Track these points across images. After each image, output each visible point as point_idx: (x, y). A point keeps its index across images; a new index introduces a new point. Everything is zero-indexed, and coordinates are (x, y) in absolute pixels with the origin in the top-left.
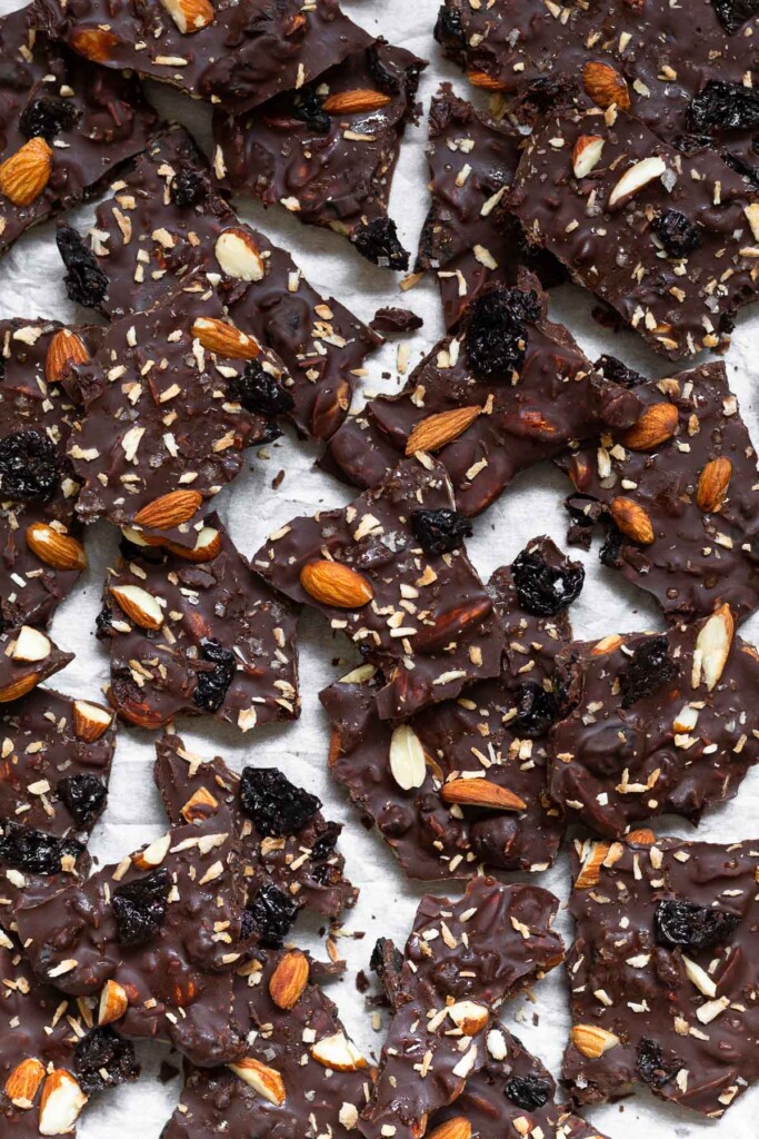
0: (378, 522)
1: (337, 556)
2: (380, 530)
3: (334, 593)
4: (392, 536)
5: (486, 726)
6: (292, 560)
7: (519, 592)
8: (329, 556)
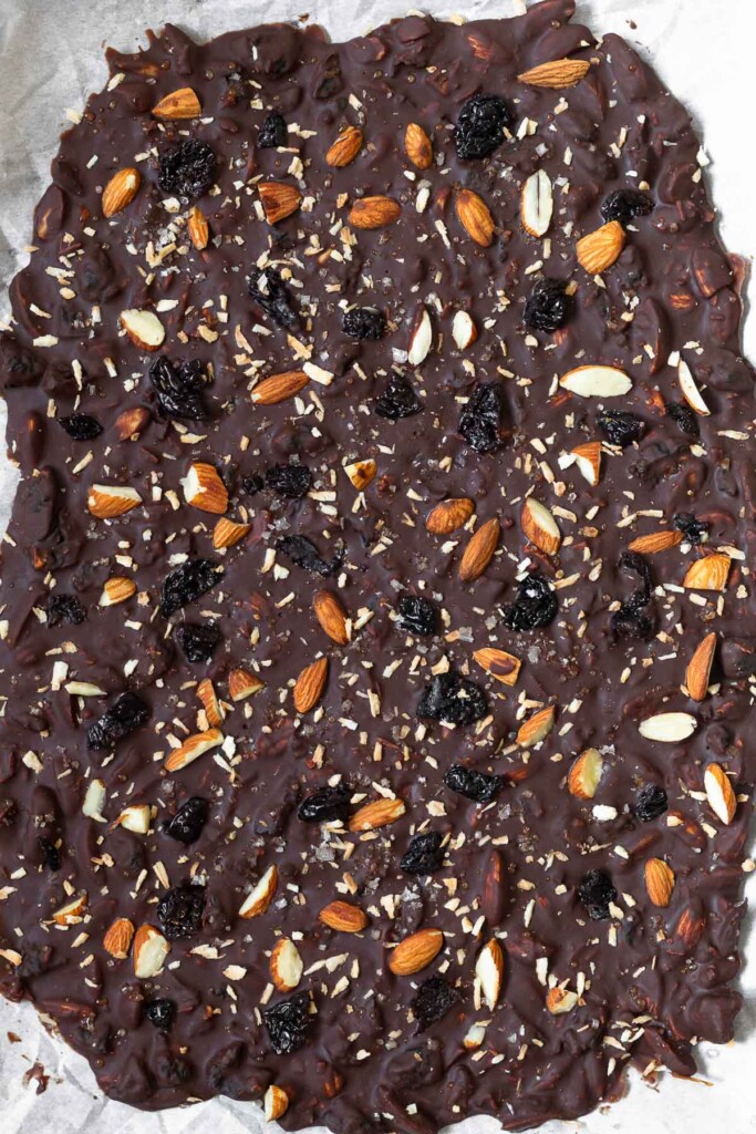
0: (391, 896)
1: (396, 938)
2: (398, 897)
3: (422, 957)
4: (407, 891)
5: (645, 661)
6: (379, 972)
7: (536, 626)
8: (393, 945)
